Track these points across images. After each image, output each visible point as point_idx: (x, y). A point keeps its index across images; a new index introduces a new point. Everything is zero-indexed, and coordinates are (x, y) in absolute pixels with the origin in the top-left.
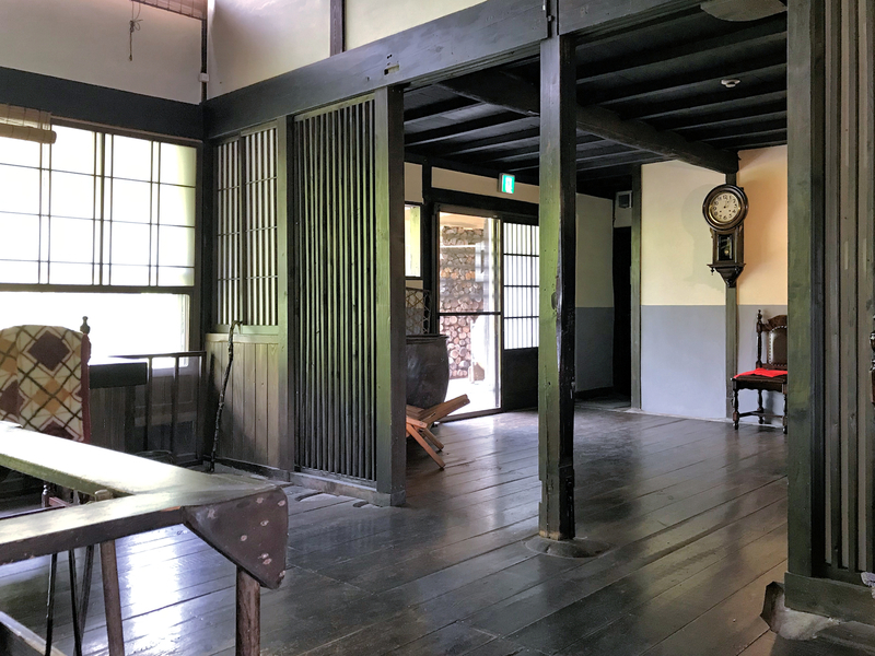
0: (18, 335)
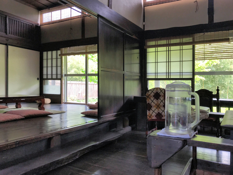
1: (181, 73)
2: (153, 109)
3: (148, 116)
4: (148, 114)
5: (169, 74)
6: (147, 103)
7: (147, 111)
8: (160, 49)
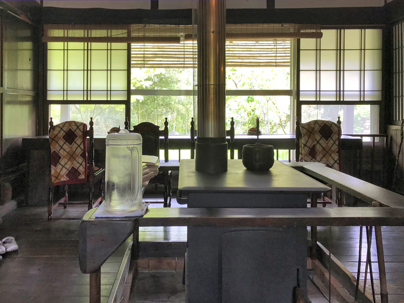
0: (315, 124)
1: (109, 91)
2: (63, 162)
3: (54, 176)
4: (53, 172)
5: (89, 92)
6: (52, 152)
7: (52, 166)
8: (72, 45)
